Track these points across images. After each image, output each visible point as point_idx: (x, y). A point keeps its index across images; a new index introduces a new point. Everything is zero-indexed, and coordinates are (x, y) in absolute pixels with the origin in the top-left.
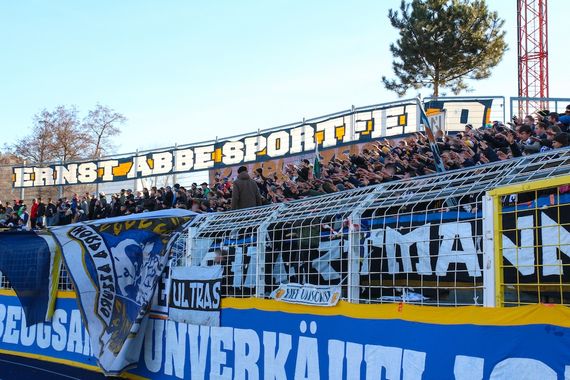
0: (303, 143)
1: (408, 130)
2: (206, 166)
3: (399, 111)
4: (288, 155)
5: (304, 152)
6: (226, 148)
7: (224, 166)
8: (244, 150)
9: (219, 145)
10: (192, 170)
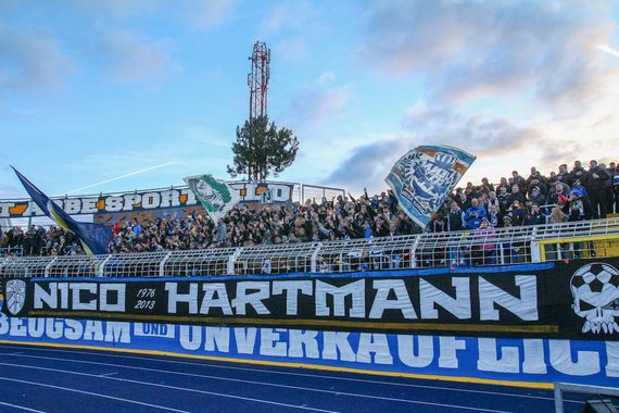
0: (170, 201)
1: (246, 198)
2: (92, 211)
3: (242, 187)
4: (158, 208)
5: (171, 207)
6: (108, 201)
7: (107, 212)
8: (123, 202)
9: (102, 198)
10: (79, 213)
